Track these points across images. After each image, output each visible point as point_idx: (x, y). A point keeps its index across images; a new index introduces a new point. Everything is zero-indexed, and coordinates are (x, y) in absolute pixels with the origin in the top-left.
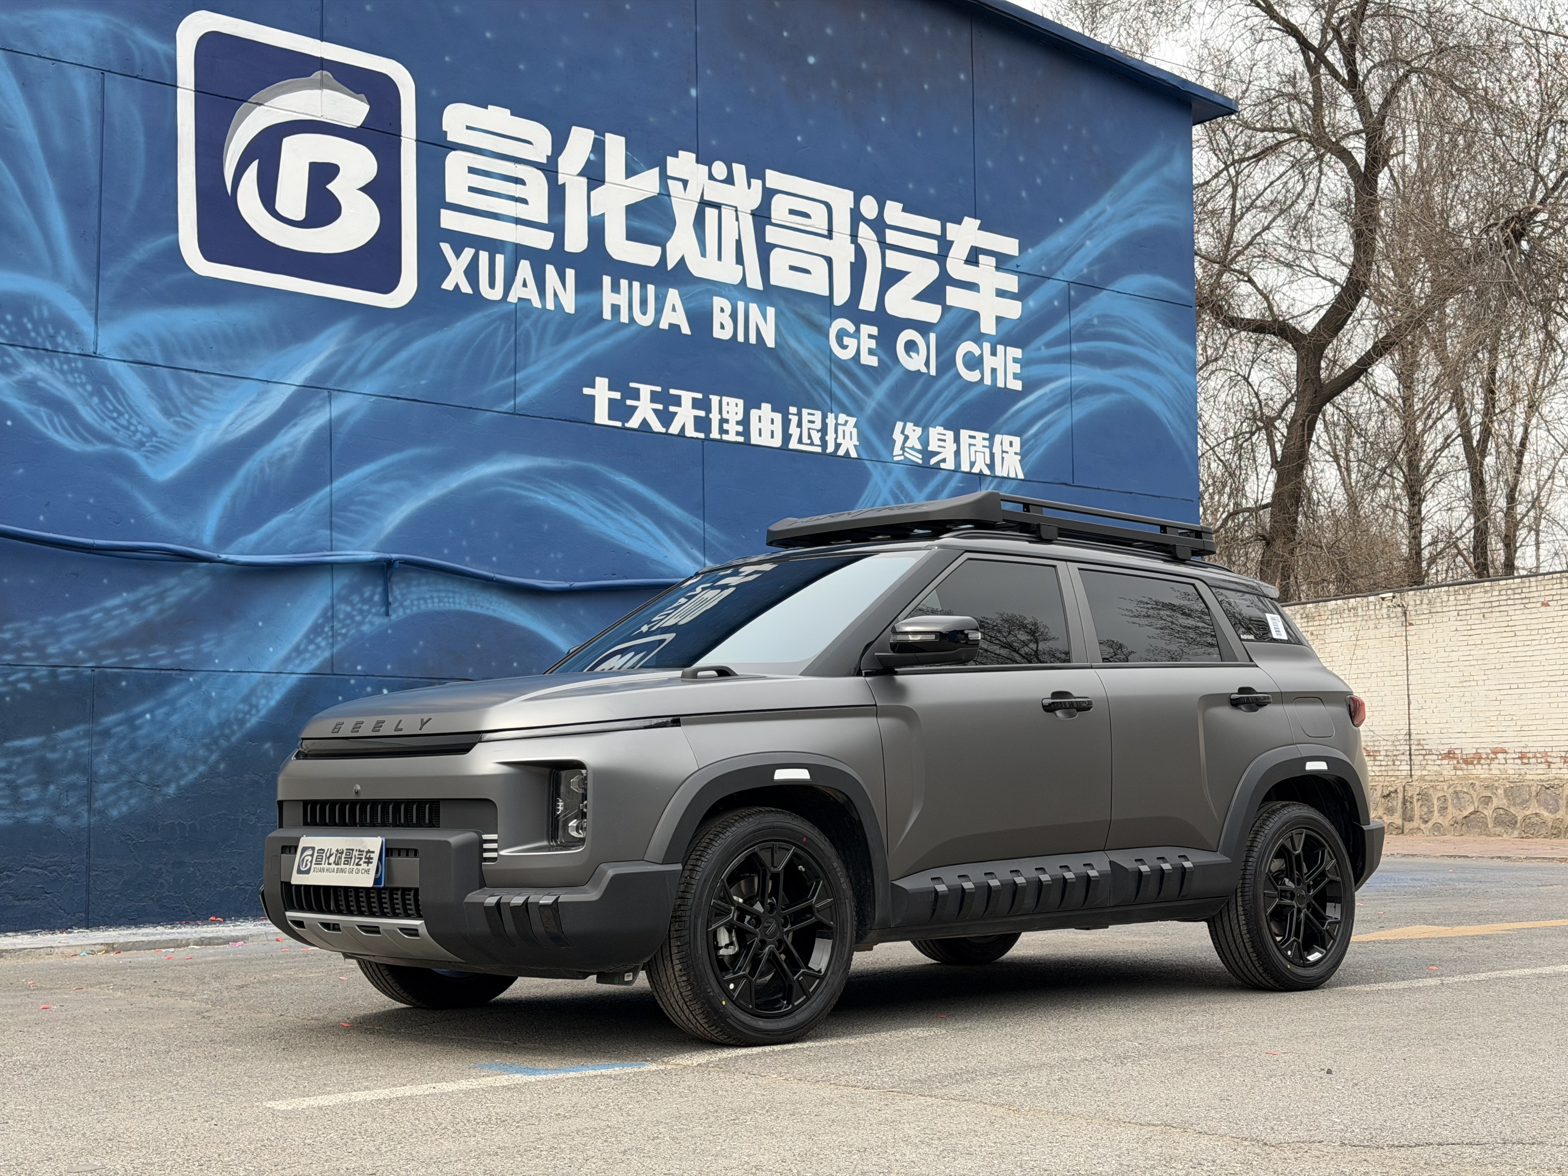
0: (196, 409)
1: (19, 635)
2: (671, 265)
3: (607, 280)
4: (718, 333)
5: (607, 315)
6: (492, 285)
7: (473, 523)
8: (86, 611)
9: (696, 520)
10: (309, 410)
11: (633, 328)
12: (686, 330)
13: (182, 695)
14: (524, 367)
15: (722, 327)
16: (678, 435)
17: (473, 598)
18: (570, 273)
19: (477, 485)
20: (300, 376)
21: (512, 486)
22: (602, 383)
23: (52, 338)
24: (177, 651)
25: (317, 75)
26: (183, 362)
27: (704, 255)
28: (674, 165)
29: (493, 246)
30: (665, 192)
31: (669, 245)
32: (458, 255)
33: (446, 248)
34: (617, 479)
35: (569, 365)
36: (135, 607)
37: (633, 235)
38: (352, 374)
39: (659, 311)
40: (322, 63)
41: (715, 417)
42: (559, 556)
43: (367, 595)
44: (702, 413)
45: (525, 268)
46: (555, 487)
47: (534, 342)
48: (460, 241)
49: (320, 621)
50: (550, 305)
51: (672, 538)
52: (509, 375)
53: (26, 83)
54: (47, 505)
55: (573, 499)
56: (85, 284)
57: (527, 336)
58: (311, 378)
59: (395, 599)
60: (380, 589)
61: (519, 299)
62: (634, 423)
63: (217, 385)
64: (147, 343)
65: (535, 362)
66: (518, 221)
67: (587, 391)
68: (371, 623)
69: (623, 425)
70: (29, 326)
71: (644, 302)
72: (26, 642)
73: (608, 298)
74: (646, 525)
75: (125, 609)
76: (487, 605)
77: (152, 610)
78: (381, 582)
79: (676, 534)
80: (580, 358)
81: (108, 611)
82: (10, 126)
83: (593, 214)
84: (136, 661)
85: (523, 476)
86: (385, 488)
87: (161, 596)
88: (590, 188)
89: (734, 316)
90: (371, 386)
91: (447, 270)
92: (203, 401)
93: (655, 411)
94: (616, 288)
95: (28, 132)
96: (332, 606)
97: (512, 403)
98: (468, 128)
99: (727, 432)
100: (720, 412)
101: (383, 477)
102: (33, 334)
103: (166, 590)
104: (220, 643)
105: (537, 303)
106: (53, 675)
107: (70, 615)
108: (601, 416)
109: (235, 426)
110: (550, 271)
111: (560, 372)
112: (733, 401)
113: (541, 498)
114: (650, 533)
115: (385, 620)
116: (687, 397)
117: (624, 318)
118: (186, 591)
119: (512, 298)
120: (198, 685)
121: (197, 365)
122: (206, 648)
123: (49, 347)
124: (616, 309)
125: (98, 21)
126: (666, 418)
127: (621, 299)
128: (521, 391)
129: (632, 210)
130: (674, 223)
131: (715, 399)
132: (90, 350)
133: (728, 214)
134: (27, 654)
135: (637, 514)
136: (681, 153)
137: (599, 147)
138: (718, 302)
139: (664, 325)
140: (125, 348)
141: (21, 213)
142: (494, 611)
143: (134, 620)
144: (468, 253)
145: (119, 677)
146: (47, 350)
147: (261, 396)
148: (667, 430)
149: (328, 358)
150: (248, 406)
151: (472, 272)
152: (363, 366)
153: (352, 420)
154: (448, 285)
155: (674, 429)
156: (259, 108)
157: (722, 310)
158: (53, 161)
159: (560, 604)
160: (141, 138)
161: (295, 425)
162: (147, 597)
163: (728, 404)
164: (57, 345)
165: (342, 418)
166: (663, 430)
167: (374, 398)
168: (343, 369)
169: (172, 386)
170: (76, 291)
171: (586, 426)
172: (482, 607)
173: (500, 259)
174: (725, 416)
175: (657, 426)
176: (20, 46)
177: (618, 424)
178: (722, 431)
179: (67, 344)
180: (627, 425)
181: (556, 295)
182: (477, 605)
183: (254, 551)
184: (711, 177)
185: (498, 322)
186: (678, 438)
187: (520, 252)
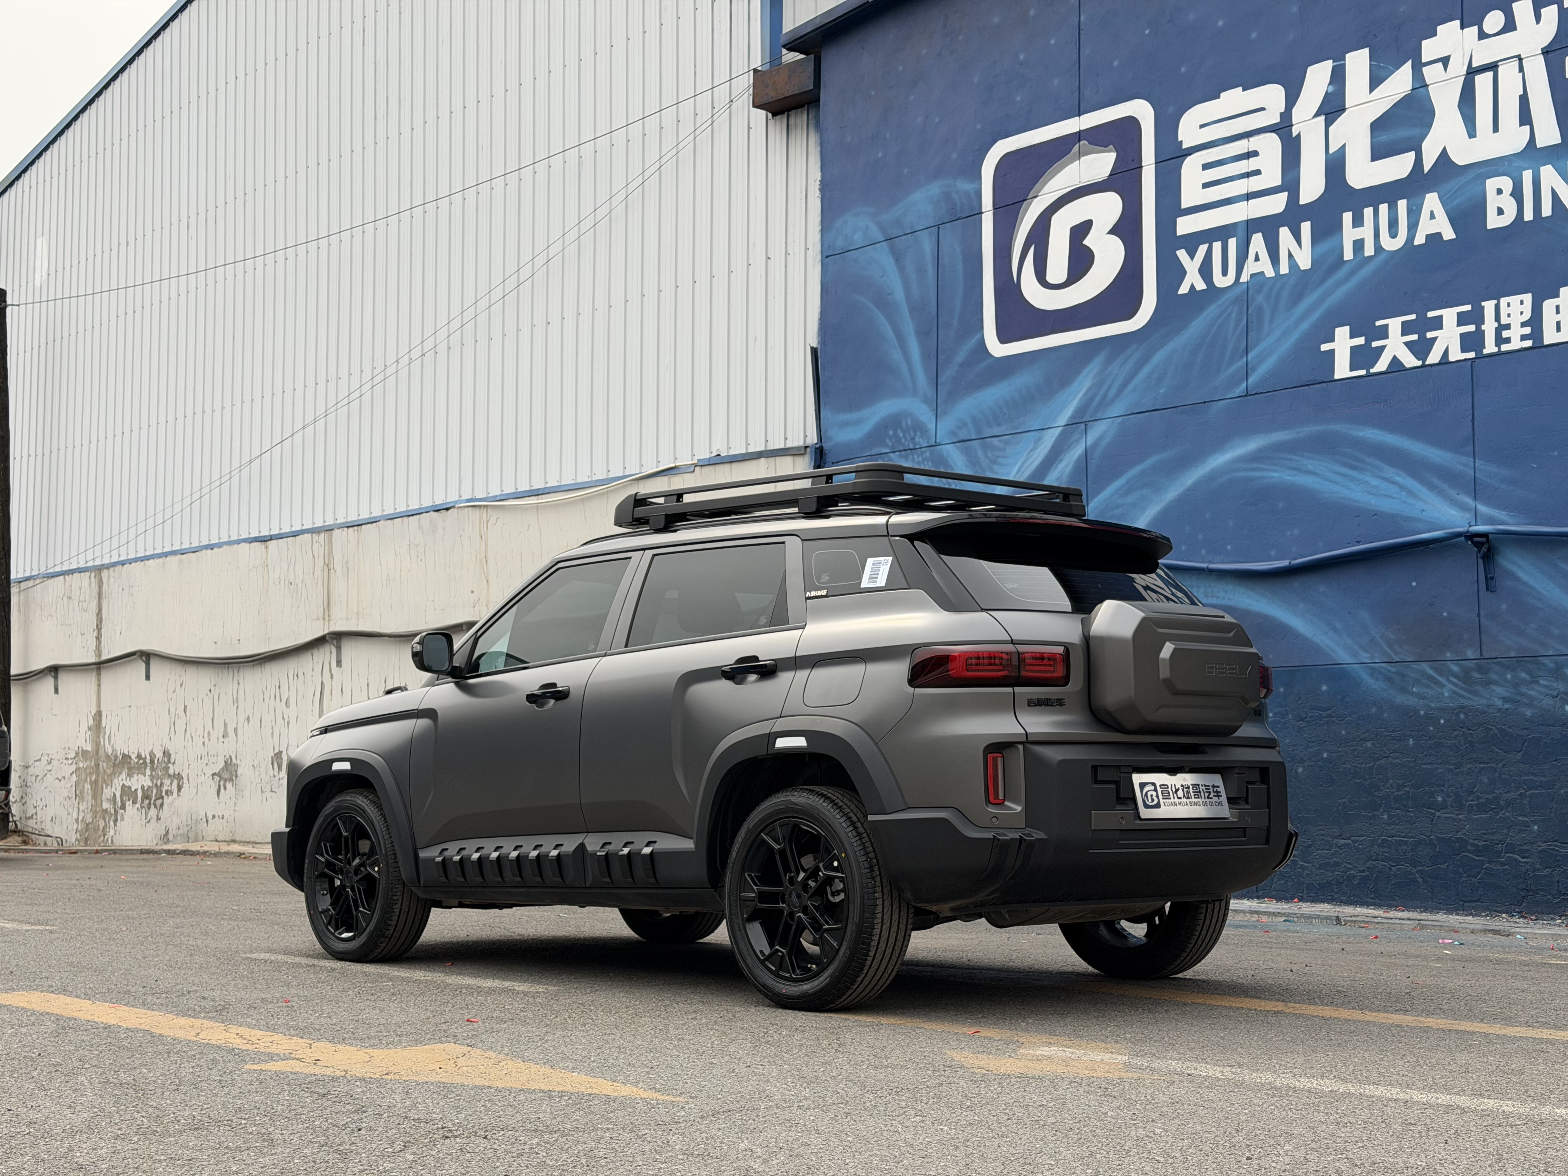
0: (995, 467)
2: (1427, 166)
3: (1347, 217)
4: (1494, 222)
5: (1348, 254)
6: (1225, 273)
7: (1208, 515)
9: (1464, 459)
10: (1069, 447)
11: (1382, 257)
12: (1449, 234)
14: (1257, 344)
15: (1500, 212)
16: (1440, 364)
17: (1209, 590)
18: (1306, 228)
19: (1212, 477)
20: (1063, 419)
21: (1245, 470)
22: (1342, 332)
23: (913, 439)
25: (1076, 148)
26: (988, 432)
27: (1472, 134)
28: (1430, 49)
29: (1225, 233)
30: (1420, 83)
31: (1424, 145)
32: (1192, 256)
33: (1182, 254)
34: (1361, 434)
35: (1305, 326)
37: (1378, 153)
38: (1106, 403)
39: (1413, 226)
40: (1079, 136)
41: (1489, 327)
42: (1296, 532)
44: (1472, 328)
45: (1258, 242)
46: (1291, 460)
47: (1267, 315)
48: (1192, 242)
50: (1284, 269)
51: (1431, 487)
52: (1241, 357)
53: (898, 259)
55: (1310, 467)
56: (931, 393)
57: (1260, 310)
58: (1073, 417)
61: (1252, 275)
62: (1382, 365)
63: (1007, 443)
64: (965, 425)
65: (1268, 335)
66: (1249, 196)
67: (1324, 347)
69: (1368, 371)
70: (901, 435)
71: (1393, 224)
73: (1349, 235)
74: (1398, 479)
76: (1222, 594)
80: (1317, 314)
82: (890, 294)
83: (1331, 151)
85: (1258, 457)
86: (1130, 499)
88: (1328, 124)
89: (1517, 194)
90: (1118, 409)
91: (1182, 273)
92: (1000, 459)
93: (1407, 344)
94: (1358, 221)
95: (899, 295)
97: (1244, 385)
98: (1202, 126)
99: (1508, 340)
100: (1497, 318)
101: (1129, 490)
102: (903, 440)
105: (1270, 273)
108: (1342, 370)
109: (1020, 473)
110: (1285, 233)
111: (1295, 336)
112: (1515, 299)
113: (1275, 474)
114: (1402, 487)
116: (1450, 315)
117: (1369, 251)
119: (1244, 278)
121: (996, 431)
123: (911, 447)
124: (1359, 245)
125: (935, 189)
127: (1366, 232)
128: (1254, 369)
129: (1377, 126)
130: (1432, 113)
131: (1489, 306)
132: (933, 443)
133: (1508, 72)
135: (1386, 467)
136: (1439, 28)
137: (1338, 76)
138: (1492, 184)
139: (1420, 239)
140: (953, 433)
141: (896, 355)
142: (1230, 599)
144: (1202, 249)
146: (911, 449)
147: (1038, 441)
148: (1424, 360)
149: (1085, 394)
150: (1028, 454)
151: (1206, 268)
152: (1113, 391)
153: (1103, 444)
154: (1184, 289)
155: (1434, 358)
156: (1035, 200)
157: (1500, 192)
158: (912, 310)
159: (1297, 583)
160: (960, 266)
161: (1061, 461)
163: (1509, 305)
164: (915, 444)
165: (1096, 444)
166: (1419, 363)
167: (1121, 418)
168: (1097, 399)
169: (980, 453)
170: (926, 401)
171: (1324, 385)
172: (1218, 597)
173: (1232, 243)
174: (1504, 320)
175: (1410, 360)
176: (895, 232)
177: (1363, 372)
178: (1500, 340)
179: (921, 441)
180: (1372, 371)
181: (1290, 255)
182: (1213, 597)
184: (1482, 35)
185: (1231, 307)
186: (1441, 367)
187: (1251, 226)
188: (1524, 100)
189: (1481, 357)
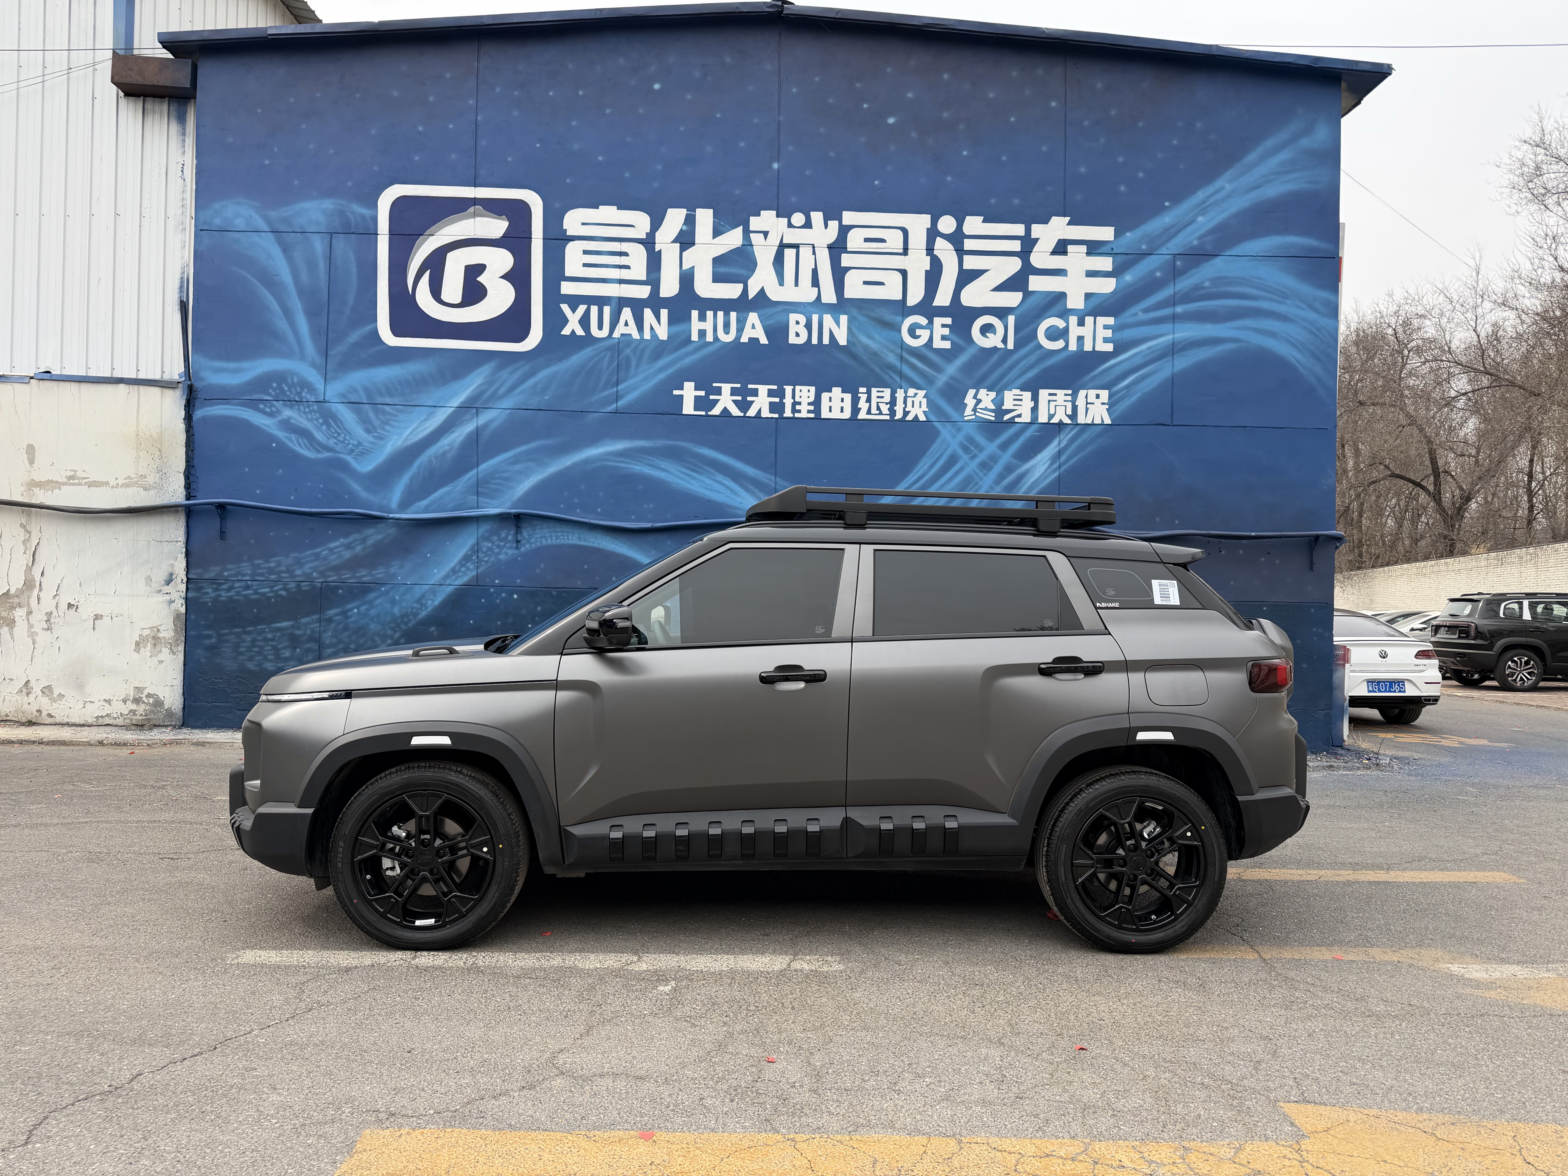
0: (387, 427)
1: (279, 564)
2: (751, 295)
3: (695, 314)
4: (792, 340)
5: (695, 337)
6: (600, 327)
7: (583, 487)
8: (318, 550)
9: (768, 476)
10: (462, 422)
11: (717, 345)
12: (764, 340)
13: (377, 598)
14: (625, 380)
15: (797, 335)
16: (755, 417)
17: (582, 536)
18: (664, 313)
19: (586, 462)
20: (456, 402)
21: (614, 461)
22: (689, 386)
23: (299, 394)
24: (374, 572)
25: (472, 209)
26: (380, 400)
27: (781, 283)
28: (755, 223)
29: (600, 301)
30: (748, 242)
31: (749, 282)
32: (574, 311)
33: (565, 307)
34: (700, 451)
35: (662, 376)
36: (348, 547)
37: (718, 278)
38: (495, 397)
39: (740, 330)
40: (475, 201)
41: (788, 401)
42: (651, 506)
43: (503, 535)
44: (777, 400)
45: (627, 314)
46: (649, 460)
47: (634, 363)
48: (574, 301)
49: (469, 553)
50: (647, 335)
51: (747, 490)
52: (613, 387)
53: (286, 249)
54: (296, 490)
55: (663, 466)
56: (319, 360)
57: (628, 359)
58: (464, 402)
59: (524, 538)
60: (512, 532)
61: (622, 335)
62: (716, 411)
63: (399, 411)
64: (356, 391)
65: (634, 376)
66: (621, 281)
67: (676, 392)
68: (506, 554)
69: (707, 413)
70: (286, 388)
71: (727, 326)
72: (283, 568)
73: (696, 325)
74: (724, 482)
75: (342, 549)
76: (593, 540)
77: (359, 548)
78: (513, 527)
79: (751, 487)
80: (671, 371)
81: (331, 550)
82: (276, 276)
83: (684, 268)
84: (348, 578)
85: (623, 454)
86: (517, 467)
87: (364, 540)
88: (682, 250)
89: (808, 326)
90: (508, 403)
91: (566, 321)
92: (391, 422)
93: (734, 401)
94: (702, 318)
95: (286, 276)
96: (478, 544)
97: (615, 405)
98: (583, 224)
99: (799, 411)
100: (793, 397)
101: (515, 461)
102: (288, 393)
103: (367, 537)
104: (402, 567)
105: (636, 335)
106: (299, 586)
107: (308, 552)
108: (688, 408)
109: (412, 435)
110: (648, 313)
111: (655, 381)
112: (805, 388)
113: (637, 468)
114: (727, 487)
115: (516, 552)
116: (763, 389)
117: (710, 338)
118: (380, 537)
119: (616, 335)
120: (387, 592)
121: (388, 400)
122: (392, 570)
123: (297, 399)
124: (702, 333)
125: (329, 204)
126: (744, 406)
127: (708, 326)
128: (622, 397)
129: (718, 261)
130: (756, 264)
131: (788, 389)
132: (322, 399)
133: (805, 252)
134: (283, 575)
135: (717, 474)
136: (762, 212)
137: (690, 221)
138: (793, 317)
139: (744, 339)
140: (343, 395)
141: (282, 325)
142: (598, 544)
143: (347, 555)
144: (582, 308)
145: (338, 588)
146: (297, 401)
147: (430, 416)
148: (745, 413)
149: (476, 388)
150: (421, 422)
151: (585, 322)
152: (502, 390)
153: (494, 425)
154: (566, 331)
155: (752, 412)
156: (431, 237)
157: (798, 323)
158: (301, 292)
159: (651, 538)
160: (354, 270)
161: (453, 432)
162: (355, 541)
163: (801, 391)
164: (302, 398)
165: (486, 425)
166: (742, 414)
167: (509, 411)
168: (488, 393)
169: (372, 415)
170: (314, 365)
171: (675, 416)
172: (589, 542)
173: (607, 310)
174: (797, 399)
175: (735, 412)
176: (283, 228)
177: (703, 413)
178: (794, 410)
179: (308, 396)
180: (709, 413)
181: (652, 328)
182: (585, 541)
183: (426, 511)
184: (790, 225)
185: (605, 353)
186: (755, 419)
187: (622, 302)
188: (815, 272)
189: (781, 418)
